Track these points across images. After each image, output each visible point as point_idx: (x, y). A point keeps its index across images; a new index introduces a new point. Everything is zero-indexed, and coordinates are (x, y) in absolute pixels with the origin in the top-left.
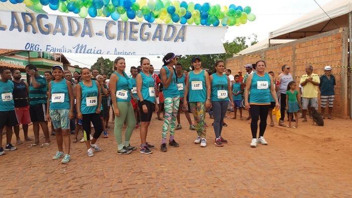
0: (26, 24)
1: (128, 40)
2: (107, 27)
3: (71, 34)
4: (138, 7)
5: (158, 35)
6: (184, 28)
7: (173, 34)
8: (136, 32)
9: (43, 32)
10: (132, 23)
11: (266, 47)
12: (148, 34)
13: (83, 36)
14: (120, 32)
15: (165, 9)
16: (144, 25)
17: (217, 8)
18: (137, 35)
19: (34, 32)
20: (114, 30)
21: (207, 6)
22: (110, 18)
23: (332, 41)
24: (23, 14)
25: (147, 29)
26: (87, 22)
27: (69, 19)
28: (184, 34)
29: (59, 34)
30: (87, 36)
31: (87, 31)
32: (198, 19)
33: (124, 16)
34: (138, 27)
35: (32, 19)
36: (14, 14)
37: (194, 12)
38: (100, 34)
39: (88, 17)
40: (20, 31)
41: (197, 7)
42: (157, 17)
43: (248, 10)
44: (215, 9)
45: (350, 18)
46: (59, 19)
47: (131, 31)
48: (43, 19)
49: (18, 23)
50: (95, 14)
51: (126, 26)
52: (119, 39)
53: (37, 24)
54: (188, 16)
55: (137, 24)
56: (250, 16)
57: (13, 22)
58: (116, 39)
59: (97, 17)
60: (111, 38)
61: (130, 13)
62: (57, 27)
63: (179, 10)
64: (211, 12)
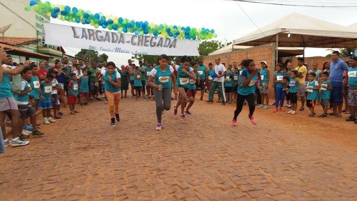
0: (90, 35)
1: (143, 46)
2: (132, 39)
3: (113, 42)
4: (150, 28)
5: (160, 43)
6: (175, 40)
7: (169, 44)
8: (148, 41)
9: (98, 40)
10: (146, 37)
11: (231, 51)
12: (155, 43)
13: (119, 43)
14: (139, 41)
15: (165, 29)
16: (153, 37)
17: (194, 30)
18: (149, 43)
19: (94, 40)
20: (136, 40)
21: (188, 28)
22: (134, 34)
23: (267, 51)
24: (89, 30)
25: (154, 40)
26: (122, 36)
27: (113, 33)
28: (175, 43)
29: (107, 42)
30: (121, 43)
31: (122, 40)
32: (184, 35)
33: (142, 33)
34: (149, 39)
35: (93, 33)
36: (84, 30)
37: (181, 31)
38: (128, 42)
39: (123, 32)
40: (87, 39)
41: (183, 28)
42: (160, 33)
43: (213, 31)
44: (193, 30)
45: (277, 37)
46: (107, 33)
47: (145, 41)
48: (99, 33)
49: (86, 35)
50: (126, 31)
51: (142, 38)
52: (138, 45)
53: (95, 36)
54: (178, 34)
55: (149, 37)
56: (214, 34)
57: (83, 34)
58: (136, 45)
59: (127, 33)
60: (134, 44)
61: (146, 31)
62: (106, 37)
63: (172, 30)
64: (191, 32)
